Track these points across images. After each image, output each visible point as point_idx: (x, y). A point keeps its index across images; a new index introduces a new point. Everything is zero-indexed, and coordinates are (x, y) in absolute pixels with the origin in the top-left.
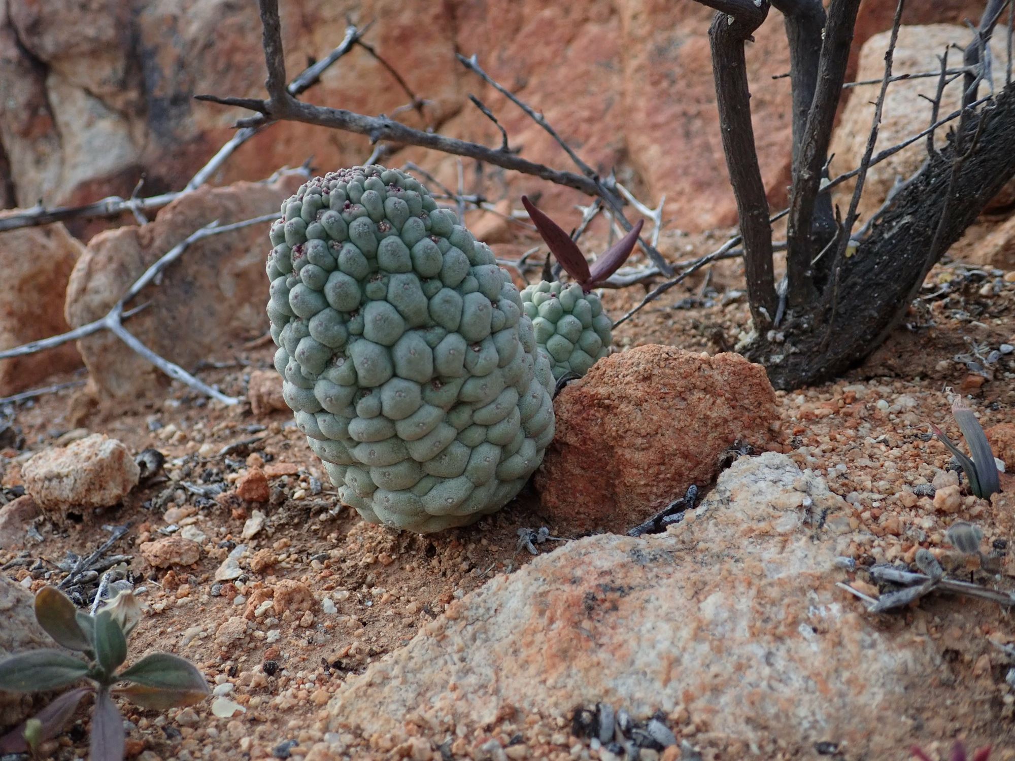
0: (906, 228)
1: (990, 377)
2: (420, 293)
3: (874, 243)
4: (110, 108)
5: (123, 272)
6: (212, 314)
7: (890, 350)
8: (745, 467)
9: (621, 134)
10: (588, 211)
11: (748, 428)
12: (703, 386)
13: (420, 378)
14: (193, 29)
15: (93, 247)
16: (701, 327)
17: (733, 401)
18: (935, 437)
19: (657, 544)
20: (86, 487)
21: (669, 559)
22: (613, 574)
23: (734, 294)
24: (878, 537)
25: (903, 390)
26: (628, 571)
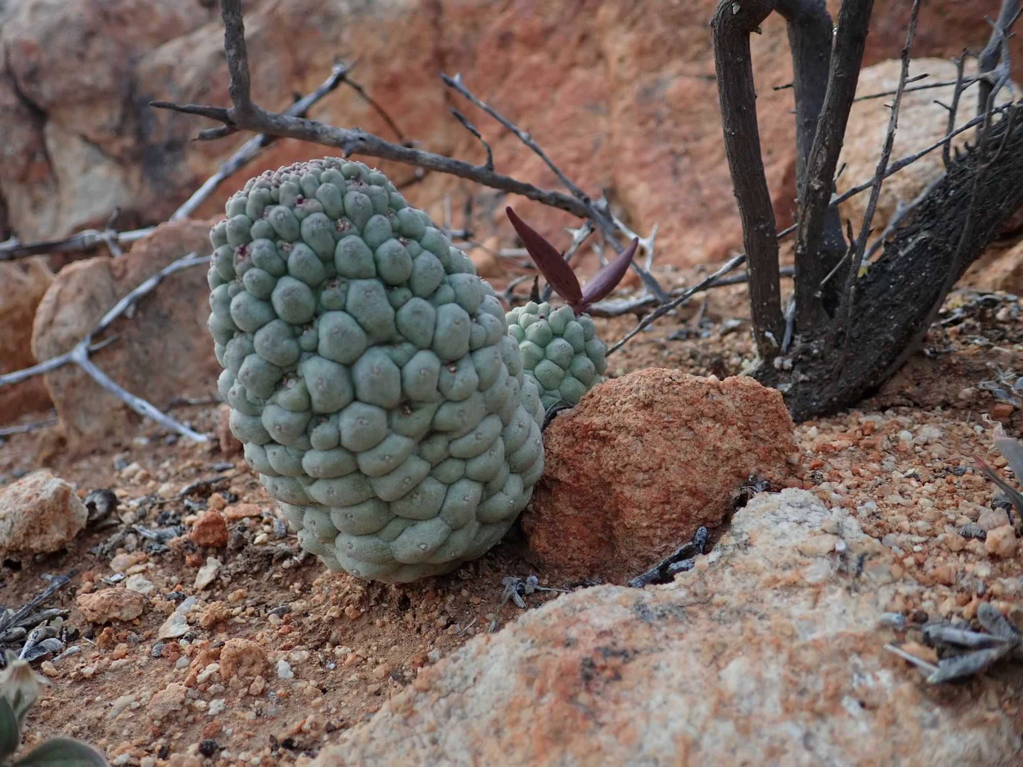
0: (922, 245)
1: (1019, 405)
2: (386, 302)
3: (888, 262)
4: (106, 154)
5: (93, 304)
6: (188, 349)
7: (907, 378)
8: (763, 505)
9: (609, 174)
10: (578, 234)
11: (763, 461)
12: (712, 415)
13: (385, 403)
14: (188, 77)
15: (62, 278)
16: (699, 357)
17: (746, 431)
18: (969, 470)
19: (664, 597)
20: (24, 531)
21: (680, 615)
22: (615, 634)
23: (732, 323)
24: (927, 587)
25: (924, 421)
26: (632, 631)
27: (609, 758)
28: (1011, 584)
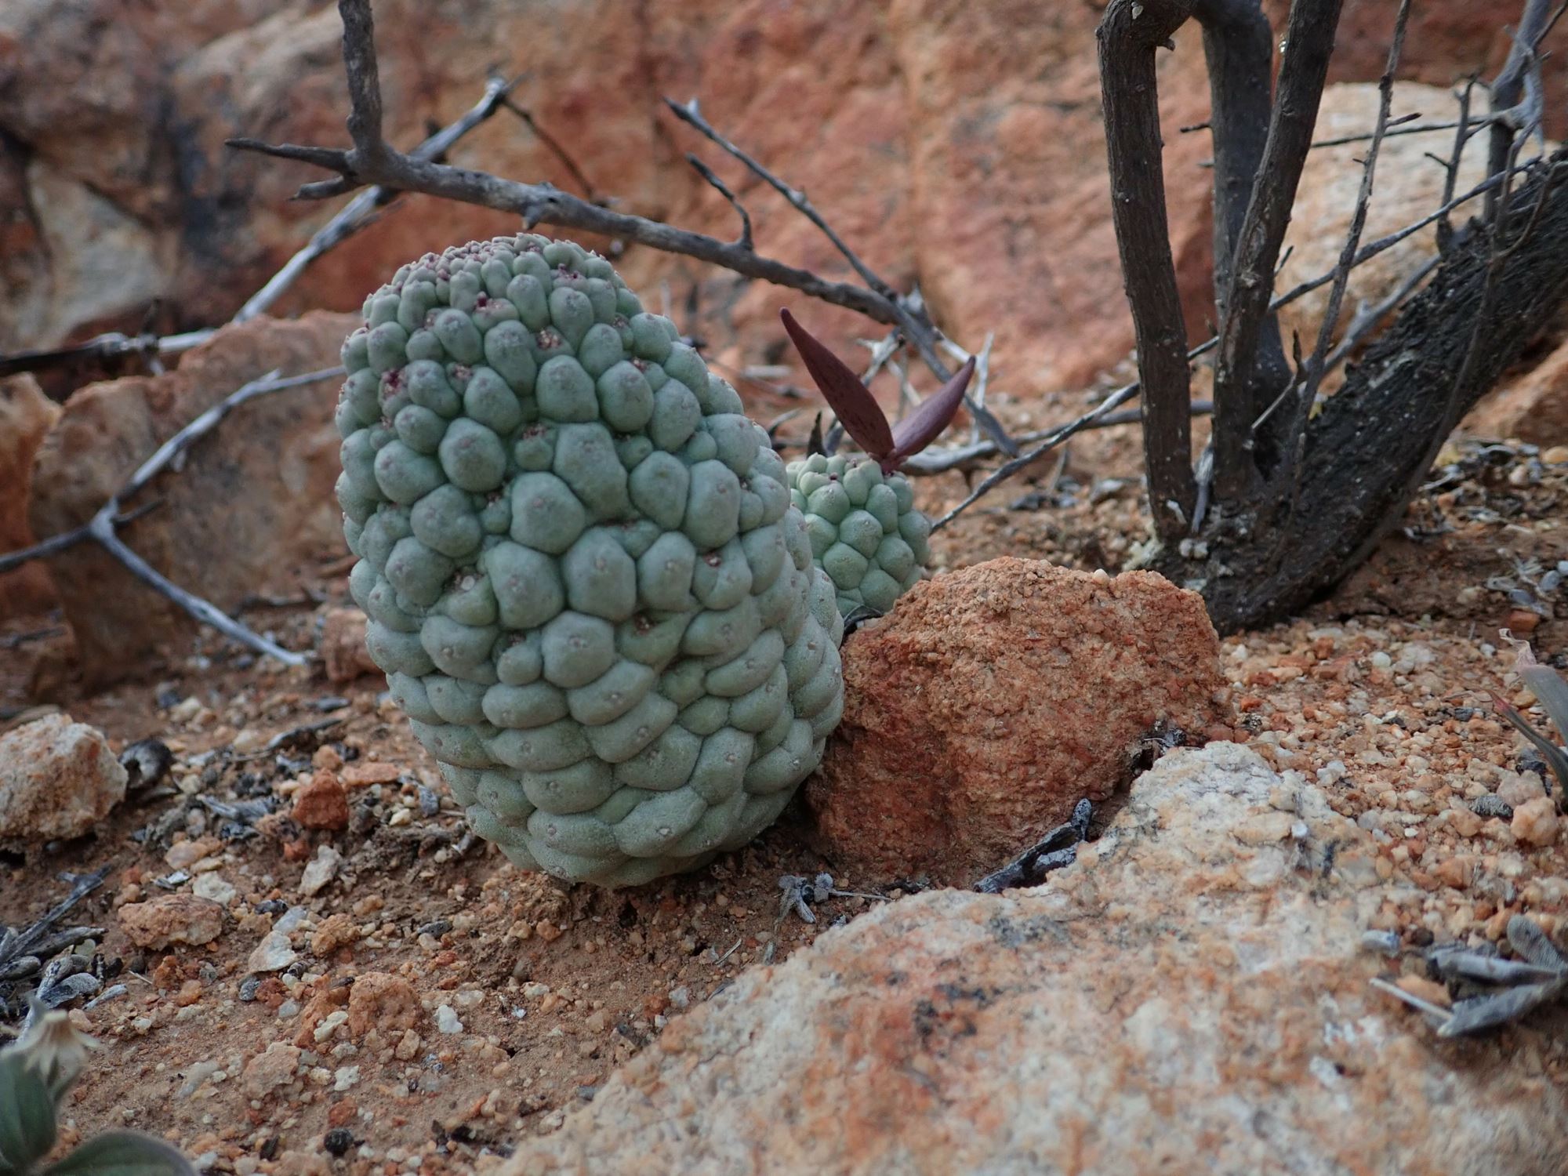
0: (1405, 371)
1: (1548, 614)
2: (614, 459)
3: (1352, 395)
4: (127, 212)
5: (121, 450)
6: (268, 519)
7: (1379, 572)
8: (1179, 767)
9: (909, 251)
10: (879, 349)
11: (1175, 700)
12: (1099, 628)
13: (613, 613)
14: (254, 94)
15: (71, 409)
16: (1062, 537)
17: (1150, 654)
18: (1479, 713)
19: (1034, 907)
20: (30, 807)
21: (1061, 936)
22: (964, 964)
23: (1110, 485)
24: (1430, 892)
25: (1405, 637)
26: (990, 960)
27: (962, 1153)
28: (1553, 887)
